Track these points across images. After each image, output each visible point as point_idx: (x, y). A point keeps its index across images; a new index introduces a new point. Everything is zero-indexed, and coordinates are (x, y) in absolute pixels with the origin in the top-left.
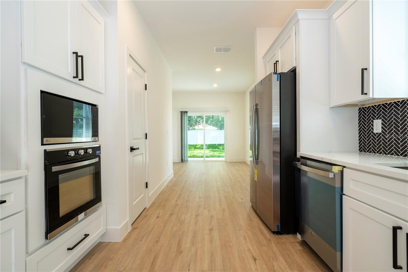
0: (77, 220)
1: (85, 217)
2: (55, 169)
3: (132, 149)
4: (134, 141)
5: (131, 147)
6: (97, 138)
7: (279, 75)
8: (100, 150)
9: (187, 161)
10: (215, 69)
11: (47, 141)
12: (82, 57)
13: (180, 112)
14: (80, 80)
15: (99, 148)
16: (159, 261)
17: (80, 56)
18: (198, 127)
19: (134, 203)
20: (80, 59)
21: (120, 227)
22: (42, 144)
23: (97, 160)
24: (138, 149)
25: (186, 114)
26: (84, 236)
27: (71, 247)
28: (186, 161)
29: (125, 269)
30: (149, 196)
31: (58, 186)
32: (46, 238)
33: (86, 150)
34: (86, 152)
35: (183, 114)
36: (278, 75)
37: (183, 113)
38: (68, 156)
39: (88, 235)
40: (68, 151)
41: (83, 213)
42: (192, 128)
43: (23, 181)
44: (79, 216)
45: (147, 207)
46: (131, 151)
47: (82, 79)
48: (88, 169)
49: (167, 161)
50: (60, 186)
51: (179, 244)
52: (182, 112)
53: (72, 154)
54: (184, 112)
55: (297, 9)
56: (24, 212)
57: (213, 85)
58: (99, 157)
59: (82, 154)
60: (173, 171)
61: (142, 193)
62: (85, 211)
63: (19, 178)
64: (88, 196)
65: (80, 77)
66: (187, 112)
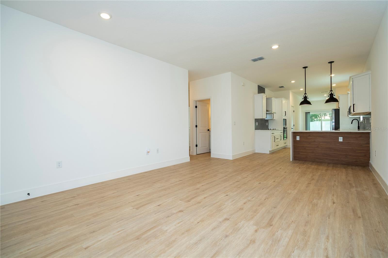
13: (305, 113)
17: (285, 111)
18: (324, 118)
25: (309, 114)
35: (307, 114)
42: (317, 119)
52: (306, 113)
66: (309, 112)
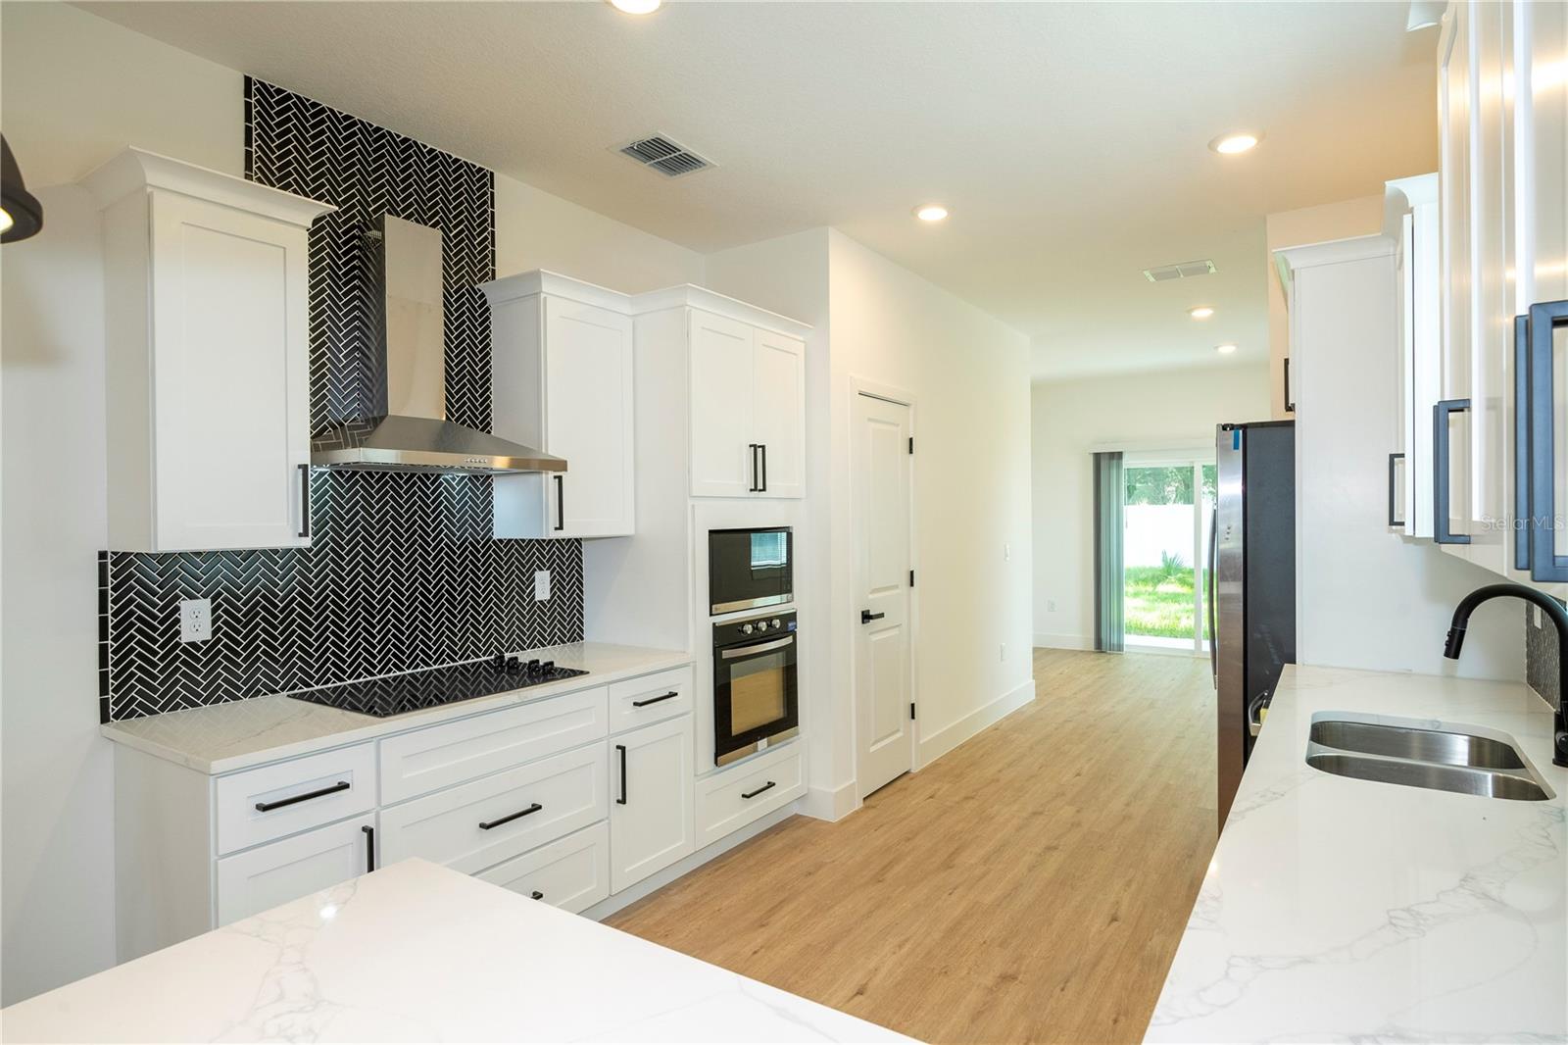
0: (755, 750)
1: (769, 749)
2: (727, 654)
3: (866, 617)
4: (871, 596)
5: (863, 612)
6: (790, 595)
7: (1241, 431)
8: (795, 620)
9: (1120, 647)
10: (1190, 311)
11: (716, 609)
12: (763, 447)
13: (1093, 458)
14: (760, 490)
15: (792, 617)
16: (898, 869)
17: (759, 447)
19: (873, 749)
20: (760, 450)
21: (834, 791)
22: (711, 615)
23: (788, 640)
24: (881, 615)
25: (1114, 462)
26: (766, 785)
27: (748, 794)
28: (1116, 648)
29: (833, 861)
30: (921, 742)
31: (729, 684)
32: (716, 763)
33: (769, 620)
34: (770, 626)
35: (1104, 464)
36: (1238, 433)
37: (1104, 462)
38: (743, 631)
39: (774, 784)
40: (742, 624)
41: (766, 739)
43: (689, 669)
44: (759, 743)
45: (915, 770)
46: (863, 622)
47: (764, 490)
48: (773, 656)
49: (1001, 646)
50: (732, 681)
51: (957, 852)
52: (1097, 457)
53: (749, 629)
54: (1107, 456)
55: (1275, 248)
56: (691, 715)
57: (1217, 348)
58: (793, 633)
59: (764, 629)
60: (1031, 682)
61: (898, 731)
62: (768, 736)
63: (686, 665)
64: (774, 711)
65: (760, 486)
66: (1120, 455)
